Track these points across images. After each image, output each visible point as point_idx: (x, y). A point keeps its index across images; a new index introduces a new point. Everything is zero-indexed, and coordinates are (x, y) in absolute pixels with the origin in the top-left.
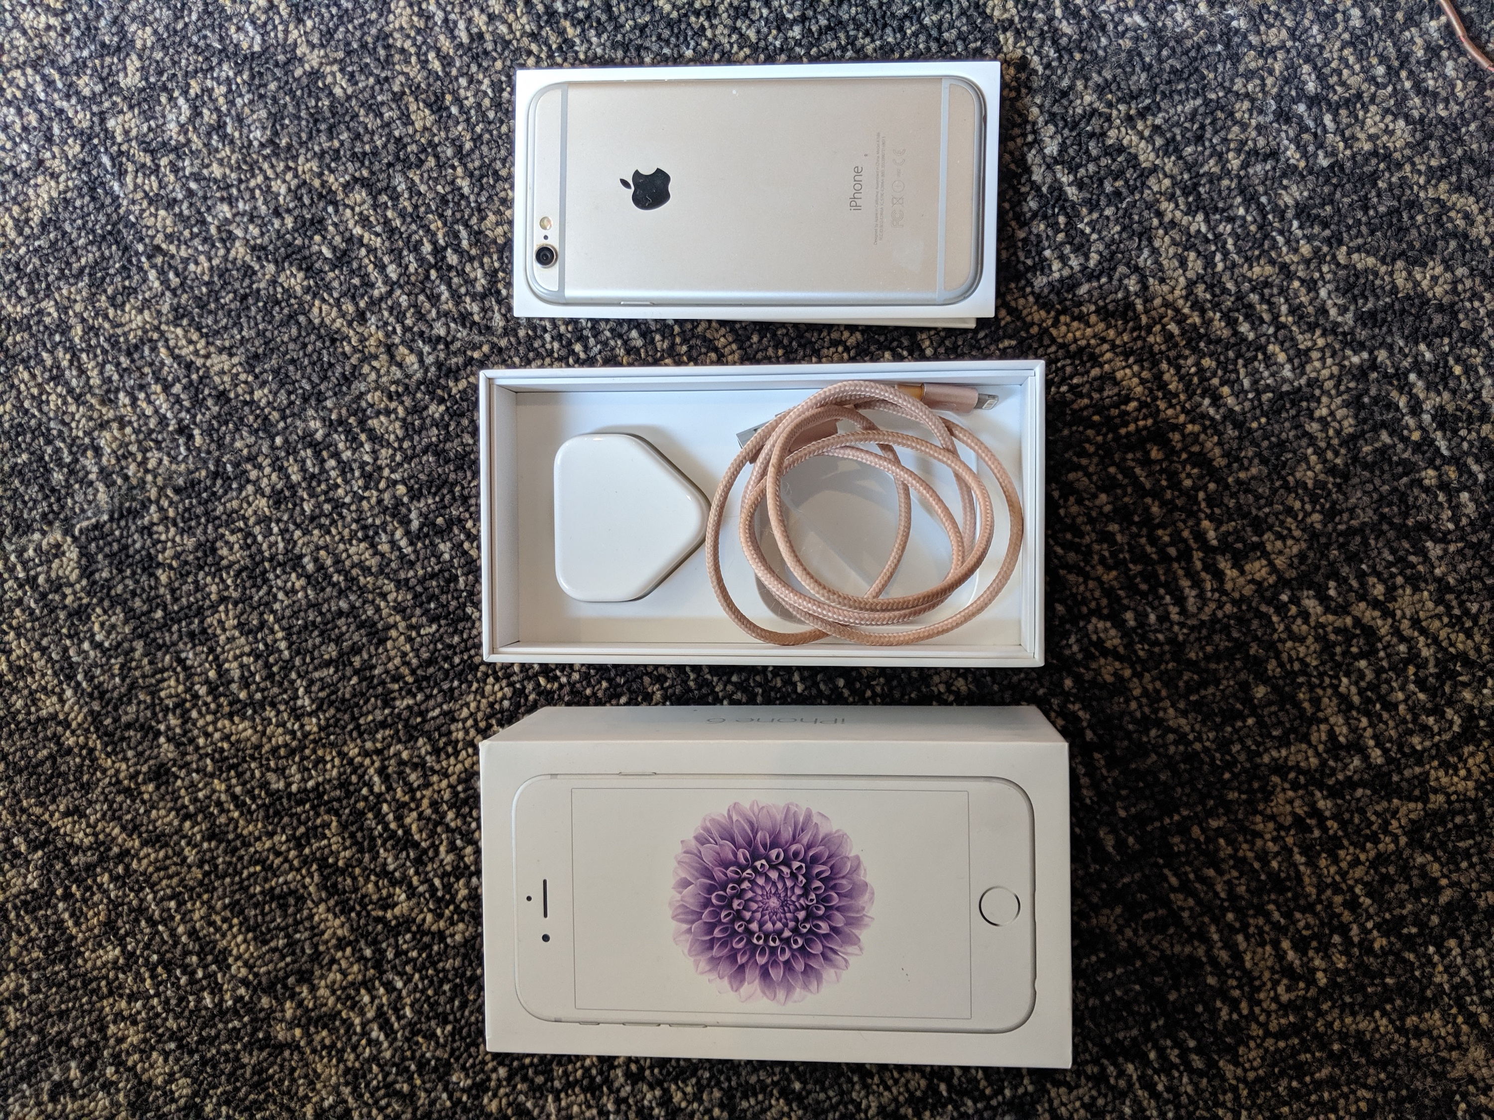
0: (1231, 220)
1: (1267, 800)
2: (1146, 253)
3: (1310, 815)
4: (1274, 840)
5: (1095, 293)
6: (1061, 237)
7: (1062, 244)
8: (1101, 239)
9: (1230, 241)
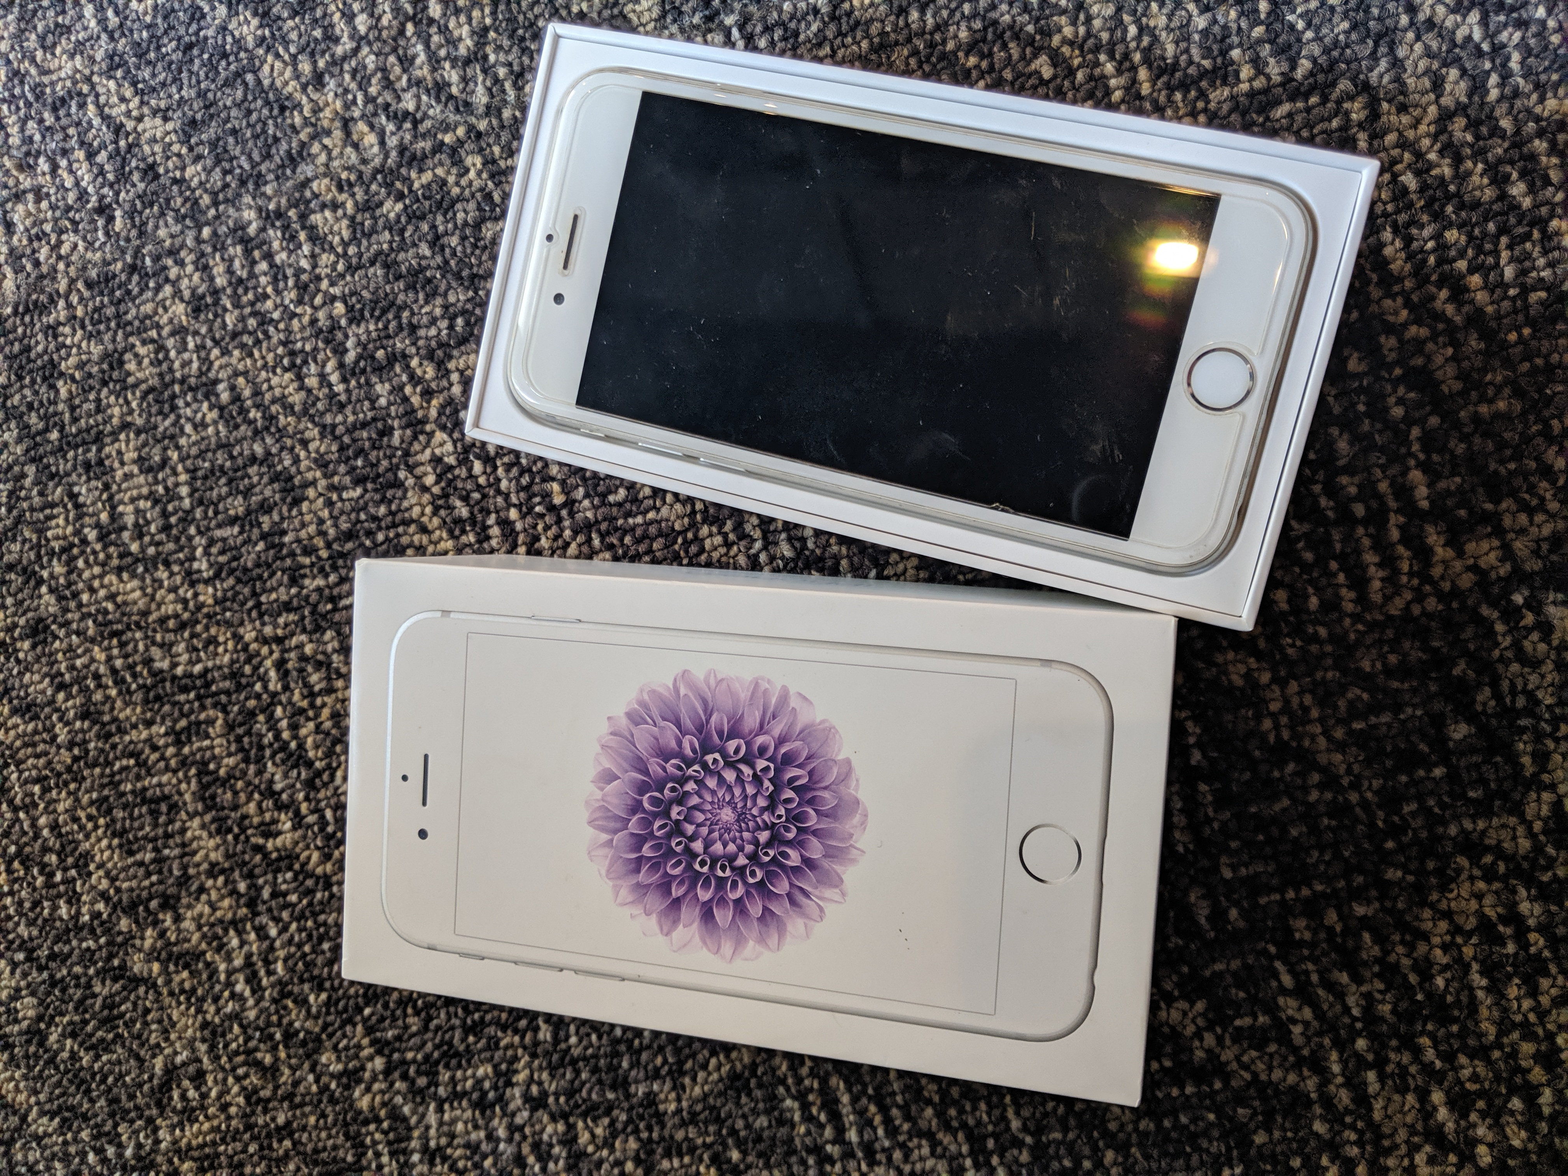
0: (1522, 24)
1: (1444, 888)
2: (1383, 64)
3: (1504, 920)
4: (1445, 947)
5: (1299, 118)
6: (1258, 31)
7: (1260, 41)
8: (1318, 39)
9: (1516, 57)
